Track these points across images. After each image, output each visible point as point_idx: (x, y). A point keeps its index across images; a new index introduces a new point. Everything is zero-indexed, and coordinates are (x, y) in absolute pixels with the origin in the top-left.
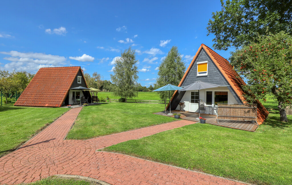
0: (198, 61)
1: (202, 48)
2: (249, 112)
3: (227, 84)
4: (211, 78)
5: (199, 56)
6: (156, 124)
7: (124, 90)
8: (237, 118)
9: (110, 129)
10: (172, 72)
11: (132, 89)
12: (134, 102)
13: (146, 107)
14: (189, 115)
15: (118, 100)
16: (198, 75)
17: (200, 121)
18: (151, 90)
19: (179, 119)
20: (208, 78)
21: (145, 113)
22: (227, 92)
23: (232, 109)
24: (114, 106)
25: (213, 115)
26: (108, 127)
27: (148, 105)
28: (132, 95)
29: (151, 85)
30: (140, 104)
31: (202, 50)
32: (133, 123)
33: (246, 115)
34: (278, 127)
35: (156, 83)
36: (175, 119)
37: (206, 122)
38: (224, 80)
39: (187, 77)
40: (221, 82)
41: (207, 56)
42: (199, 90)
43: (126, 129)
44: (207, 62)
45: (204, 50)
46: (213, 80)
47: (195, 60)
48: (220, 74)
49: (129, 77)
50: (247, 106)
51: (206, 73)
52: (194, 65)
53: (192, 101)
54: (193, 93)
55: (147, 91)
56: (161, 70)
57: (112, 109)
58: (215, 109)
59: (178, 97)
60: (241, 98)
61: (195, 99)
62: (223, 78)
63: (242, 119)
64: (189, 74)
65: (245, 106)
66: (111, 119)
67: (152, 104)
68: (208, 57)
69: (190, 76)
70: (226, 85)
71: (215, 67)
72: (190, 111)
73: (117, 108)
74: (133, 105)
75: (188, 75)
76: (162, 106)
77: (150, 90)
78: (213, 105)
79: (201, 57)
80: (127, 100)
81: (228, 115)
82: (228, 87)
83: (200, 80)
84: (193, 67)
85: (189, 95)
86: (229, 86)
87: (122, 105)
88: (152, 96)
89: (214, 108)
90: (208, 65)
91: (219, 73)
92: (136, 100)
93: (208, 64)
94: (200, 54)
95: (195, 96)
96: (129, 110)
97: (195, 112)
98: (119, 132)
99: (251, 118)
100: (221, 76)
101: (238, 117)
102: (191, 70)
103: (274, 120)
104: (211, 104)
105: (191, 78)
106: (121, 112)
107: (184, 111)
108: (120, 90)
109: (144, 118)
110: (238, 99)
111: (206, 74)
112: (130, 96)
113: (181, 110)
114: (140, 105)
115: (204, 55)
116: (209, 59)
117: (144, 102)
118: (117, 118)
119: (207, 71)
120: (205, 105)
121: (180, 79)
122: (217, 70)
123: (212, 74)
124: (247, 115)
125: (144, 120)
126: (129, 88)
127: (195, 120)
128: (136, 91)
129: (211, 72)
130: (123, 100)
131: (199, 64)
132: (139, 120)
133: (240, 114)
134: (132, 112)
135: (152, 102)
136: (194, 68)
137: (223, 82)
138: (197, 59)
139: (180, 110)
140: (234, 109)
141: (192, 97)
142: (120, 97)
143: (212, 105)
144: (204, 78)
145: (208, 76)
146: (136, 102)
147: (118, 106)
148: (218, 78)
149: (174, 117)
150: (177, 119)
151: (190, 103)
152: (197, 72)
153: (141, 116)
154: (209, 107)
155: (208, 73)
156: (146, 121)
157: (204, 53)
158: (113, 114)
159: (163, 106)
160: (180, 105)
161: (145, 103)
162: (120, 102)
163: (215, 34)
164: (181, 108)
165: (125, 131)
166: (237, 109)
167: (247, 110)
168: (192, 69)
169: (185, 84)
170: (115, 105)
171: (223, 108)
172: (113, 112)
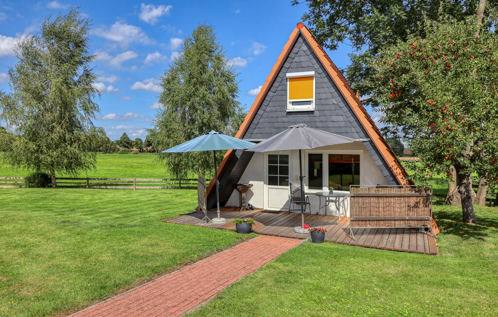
0: (289, 69)
1: (300, 35)
2: (416, 205)
3: (362, 134)
4: (323, 119)
5: (292, 55)
6: (196, 256)
7: (48, 147)
8: (393, 222)
9: (38, 298)
10: (204, 96)
11: (76, 145)
12: (84, 187)
13: (131, 202)
14: (269, 218)
15: (21, 180)
16: (291, 108)
17: (310, 238)
18: (125, 147)
19: (251, 234)
20: (316, 119)
21: (137, 220)
22: (359, 156)
23: (381, 200)
24: (15, 201)
25: (326, 215)
26: (24, 292)
27: (135, 195)
28: (74, 163)
29: (125, 134)
30: (105, 191)
31: (300, 40)
32: (117, 263)
33: (411, 213)
34: (472, 238)
35: (153, 128)
36: (240, 235)
37: (326, 238)
38: (356, 124)
39: (260, 112)
40: (348, 130)
41: (311, 57)
42: (300, 150)
43: (102, 288)
44: (312, 73)
45: (305, 40)
46: (330, 124)
47: (282, 66)
48: (346, 109)
49: (66, 106)
50: (413, 192)
51: (309, 102)
52: (278, 79)
53: (272, 181)
54: (272, 158)
55: (114, 150)
56: (169, 90)
57: (11, 213)
58: (332, 201)
59: (233, 169)
60: (395, 171)
61: (278, 176)
62: (352, 119)
63: (402, 222)
64: (265, 103)
65: (410, 192)
66: (25, 254)
67: (146, 191)
68: (314, 61)
69: (268, 109)
70: (361, 138)
71: (333, 90)
72: (265, 209)
73: (29, 208)
74: (86, 196)
75: (263, 107)
76: (177, 196)
77: (122, 149)
78: (326, 190)
79: (296, 59)
80: (57, 181)
81: (374, 215)
82: (366, 143)
83: (302, 122)
84: (276, 84)
85: (261, 165)
86: (366, 140)
87: (41, 196)
88: (132, 167)
89: (331, 198)
90: (316, 83)
91: (342, 104)
92: (88, 179)
93: (314, 81)
94: (295, 50)
95: (279, 165)
96: (77, 215)
97: (278, 210)
98: (83, 307)
99: (421, 220)
100: (349, 114)
101: (395, 220)
102: (270, 94)
103: (450, 221)
104: (320, 186)
105: (273, 115)
106: (51, 224)
107: (252, 208)
108: (32, 146)
109: (146, 240)
110: (386, 173)
111: (311, 107)
112: (69, 167)
113: (243, 206)
114: (109, 195)
115: (303, 54)
116: (317, 66)
117: (117, 185)
118: (46, 248)
119: (314, 99)
120: (306, 189)
121: (223, 116)
122: (339, 99)
123: (326, 107)
124: (413, 214)
125: (150, 248)
126: (65, 141)
127: (295, 235)
128: (90, 150)
129: (323, 102)
130: (44, 181)
131: (292, 79)
132: (134, 247)
133: (399, 210)
134: (90, 220)
135: (141, 186)
136: (279, 88)
137: (353, 130)
138: (287, 65)
139: (240, 208)
140: (386, 200)
141: (272, 170)
142: (30, 169)
143: (322, 189)
144: (307, 118)
145: (317, 113)
146: (88, 184)
147: (31, 203)
148: (341, 118)
149: (234, 228)
150: (246, 235)
151: (266, 187)
152: (288, 100)
153: (130, 232)
154: (317, 195)
155: (316, 104)
156: (157, 250)
157: (305, 48)
158: (21, 232)
159: (181, 195)
160: (241, 193)
161: (119, 187)
162: (30, 187)
163: (311, 6)
164: (242, 200)
165: (101, 298)
166: (392, 200)
167: (412, 201)
168: (273, 89)
169: (256, 131)
170: (18, 198)
171: (362, 197)
172: (19, 226)
